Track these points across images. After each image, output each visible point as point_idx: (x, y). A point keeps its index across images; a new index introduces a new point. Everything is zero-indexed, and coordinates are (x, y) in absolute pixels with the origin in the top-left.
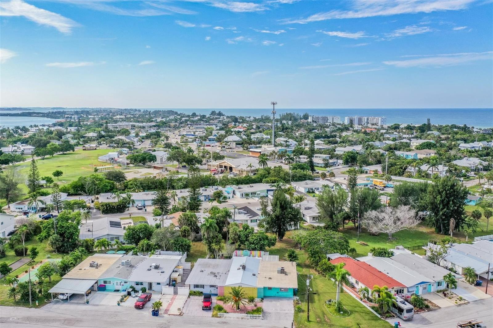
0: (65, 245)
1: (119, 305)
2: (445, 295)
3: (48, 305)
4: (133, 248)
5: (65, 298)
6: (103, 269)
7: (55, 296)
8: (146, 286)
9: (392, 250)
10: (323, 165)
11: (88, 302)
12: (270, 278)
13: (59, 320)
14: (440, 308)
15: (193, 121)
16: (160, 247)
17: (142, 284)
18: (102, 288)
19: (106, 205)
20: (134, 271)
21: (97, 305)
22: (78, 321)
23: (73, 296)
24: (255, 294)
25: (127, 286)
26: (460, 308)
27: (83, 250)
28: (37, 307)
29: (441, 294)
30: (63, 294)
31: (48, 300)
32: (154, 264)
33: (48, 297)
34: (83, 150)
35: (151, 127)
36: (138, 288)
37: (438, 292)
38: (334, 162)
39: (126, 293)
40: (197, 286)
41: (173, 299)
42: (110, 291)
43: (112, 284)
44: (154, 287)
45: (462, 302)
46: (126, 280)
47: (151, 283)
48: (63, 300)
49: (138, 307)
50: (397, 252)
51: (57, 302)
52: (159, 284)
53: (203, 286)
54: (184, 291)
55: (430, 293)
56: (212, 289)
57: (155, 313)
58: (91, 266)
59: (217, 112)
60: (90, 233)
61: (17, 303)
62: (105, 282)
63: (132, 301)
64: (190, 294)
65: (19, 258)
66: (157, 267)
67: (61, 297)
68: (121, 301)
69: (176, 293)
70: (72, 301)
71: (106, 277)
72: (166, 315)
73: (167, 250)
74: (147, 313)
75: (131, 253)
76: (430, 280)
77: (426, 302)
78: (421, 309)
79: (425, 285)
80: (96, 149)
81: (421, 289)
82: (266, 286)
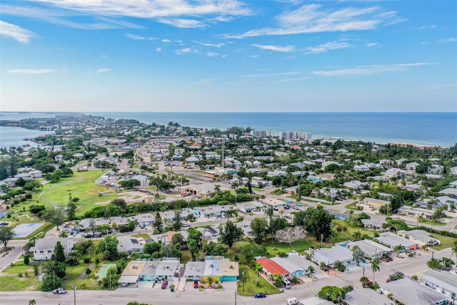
1: (153, 287)
2: (309, 276)
3: (118, 289)
5: (126, 285)
6: (140, 270)
7: (121, 284)
8: (164, 277)
9: (288, 253)
10: (258, 187)
12: (226, 271)
13: (128, 296)
14: (304, 282)
16: (165, 255)
17: (162, 276)
18: (142, 279)
20: (157, 270)
21: (142, 288)
23: (129, 284)
24: (218, 280)
25: (155, 278)
26: (314, 282)
27: (124, 259)
28: (113, 290)
29: (307, 276)
30: (124, 283)
31: (117, 286)
32: (166, 266)
34: (78, 171)
36: (160, 278)
37: (306, 275)
38: (267, 183)
39: (155, 281)
40: (190, 277)
41: (179, 284)
42: (146, 280)
43: (146, 277)
44: (168, 278)
45: (316, 279)
46: (154, 275)
47: (166, 276)
48: (124, 286)
49: (163, 288)
50: (290, 254)
51: (122, 287)
52: (170, 276)
53: (192, 277)
54: (183, 279)
55: (302, 275)
56: (197, 278)
57: (172, 290)
58: (133, 268)
60: (122, 248)
61: (102, 289)
62: (143, 276)
63: (159, 285)
64: (187, 281)
65: (87, 264)
66: (168, 268)
67: (124, 285)
69: (179, 280)
70: (129, 286)
71: (144, 274)
72: (177, 291)
73: (169, 257)
74: (168, 290)
75: (149, 259)
76: (302, 270)
77: (299, 280)
78: (296, 283)
79: (299, 272)
80: (87, 171)
81: (297, 274)
82: (224, 275)
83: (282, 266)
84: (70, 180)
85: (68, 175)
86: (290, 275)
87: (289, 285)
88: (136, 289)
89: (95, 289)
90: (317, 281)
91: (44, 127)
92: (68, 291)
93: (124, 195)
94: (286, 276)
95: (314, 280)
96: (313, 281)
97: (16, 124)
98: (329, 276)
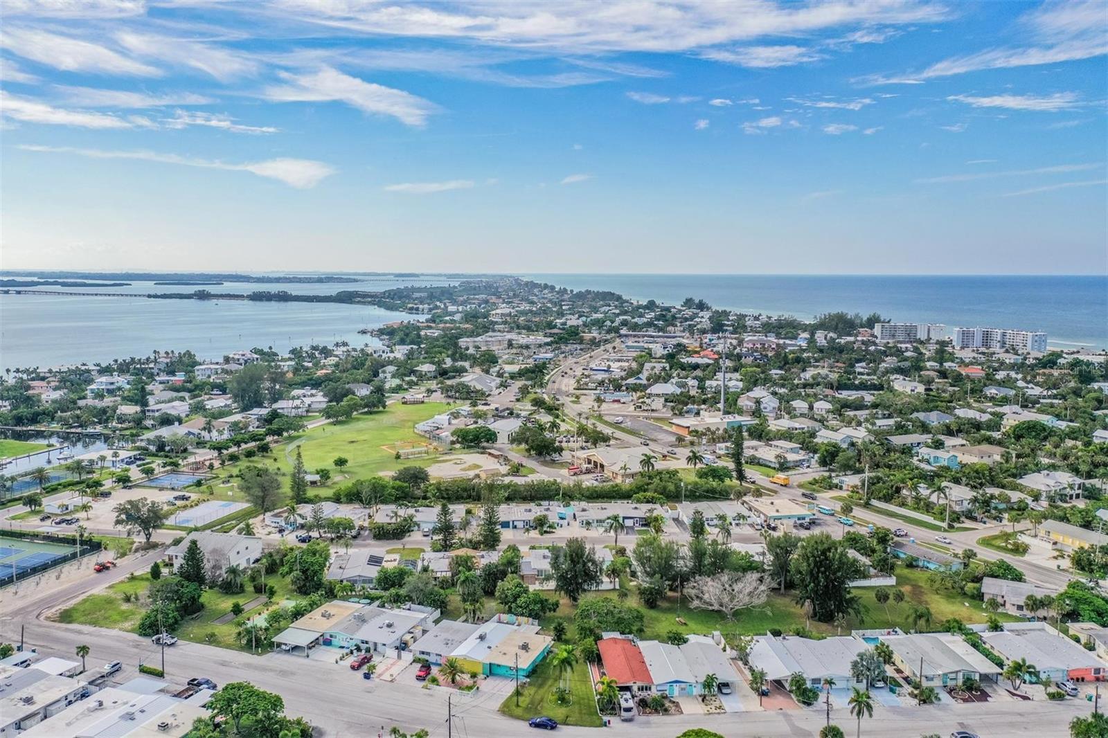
0: (308, 584)
1: (337, 662)
2: (703, 700)
3: (270, 655)
4: (381, 597)
5: (288, 648)
6: (333, 621)
7: (279, 645)
8: (371, 646)
11: (308, 656)
12: (505, 654)
13: (276, 671)
14: (682, 713)
17: (367, 642)
18: (328, 643)
19: (379, 528)
20: (365, 627)
21: (316, 660)
22: (293, 674)
23: (295, 648)
24: (479, 670)
25: (354, 642)
26: (707, 717)
27: (322, 595)
28: (259, 655)
29: (700, 699)
30: (286, 644)
31: (271, 649)
32: (387, 622)
33: (271, 645)
34: (403, 403)
35: (540, 346)
36: (364, 646)
37: (699, 696)
39: (348, 651)
40: (423, 653)
41: (393, 665)
42: (335, 646)
43: (337, 639)
44: (380, 648)
45: (718, 711)
46: (352, 637)
47: (377, 643)
48: (285, 650)
49: (353, 668)
51: (280, 652)
52: (384, 645)
53: (428, 654)
54: (407, 657)
55: (689, 695)
56: (438, 658)
57: (367, 676)
58: (323, 616)
59: (696, 301)
60: (342, 570)
61: (242, 649)
62: (331, 636)
63: (351, 660)
64: (414, 661)
65: (257, 595)
66: (389, 626)
67: (283, 647)
68: (341, 659)
69: (399, 657)
70: (293, 653)
71: (332, 632)
72: (377, 680)
73: (419, 604)
74: (359, 674)
75: (377, 603)
76: (692, 680)
77: (671, 705)
78: (657, 711)
79: (683, 685)
80: (423, 402)
81: (676, 688)
82: (493, 662)
83: (647, 663)
84: (373, 420)
85: (376, 409)
86: (653, 688)
87: (628, 710)
88: (306, 661)
89: (228, 647)
90: (717, 716)
91: (415, 306)
92: (180, 642)
93: (450, 460)
94: (641, 689)
95: (713, 710)
96: (705, 714)
97: (370, 299)
98: (762, 709)
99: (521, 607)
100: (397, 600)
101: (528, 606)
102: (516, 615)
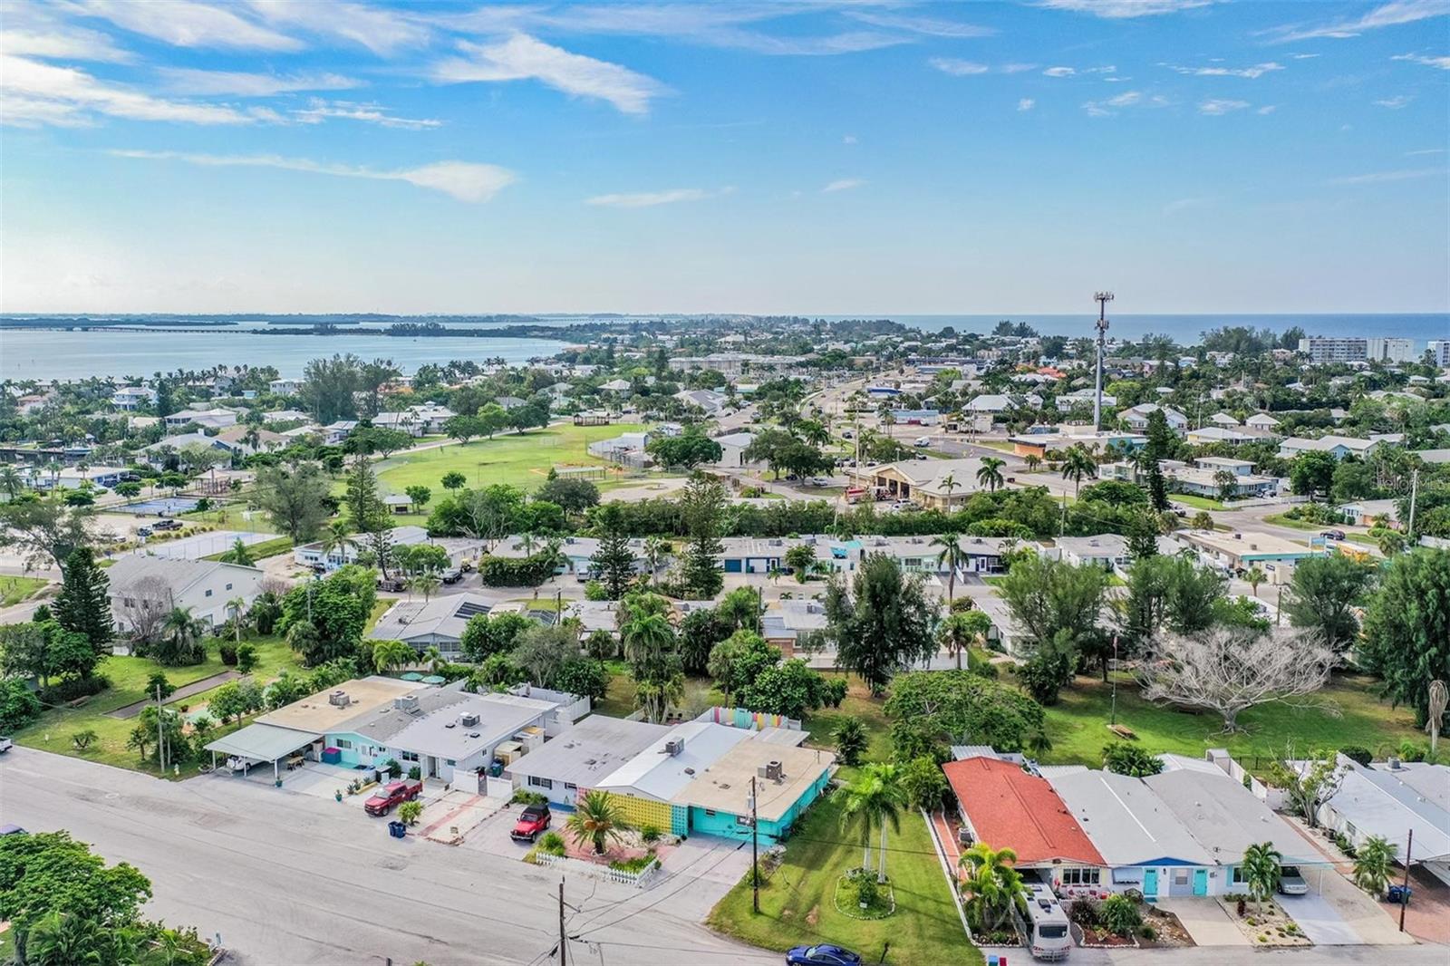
0: (326, 648)
1: (339, 798)
2: (1241, 911)
3: (198, 779)
5: (239, 767)
6: (351, 712)
7: (222, 761)
8: (423, 764)
10: (1217, 493)
11: (279, 784)
12: (726, 786)
14: (1191, 943)
15: (929, 352)
16: (530, 677)
17: (415, 758)
18: (332, 757)
20: (417, 725)
21: (295, 793)
22: (231, 821)
23: (256, 766)
24: (663, 821)
25: (386, 757)
26: (1264, 955)
27: (346, 665)
28: (174, 778)
29: (1232, 908)
30: (235, 758)
31: (205, 767)
32: (465, 714)
33: (206, 759)
34: (576, 424)
35: (790, 366)
36: (407, 766)
37: (1228, 899)
38: (1263, 485)
39: (369, 774)
40: (535, 781)
41: (463, 807)
42: (348, 765)
43: (353, 750)
44: (442, 770)
45: (1289, 940)
46: (383, 745)
47: (434, 758)
48: (233, 771)
49: (371, 811)
51: (224, 775)
52: (451, 763)
53: (548, 783)
54: (501, 789)
55: (1198, 897)
56: (570, 793)
57: (398, 831)
58: (333, 702)
59: (1016, 325)
60: (402, 626)
62: (340, 743)
64: (515, 800)
65: (225, 668)
66: (469, 723)
67: (231, 764)
69: (482, 789)
70: (249, 777)
71: (343, 733)
72: (421, 840)
73: (546, 687)
74: (382, 826)
75: (462, 683)
76: (1206, 858)
77: (1158, 921)
78: (1124, 937)
79: (1181, 871)
80: (607, 423)
81: (1164, 878)
82: (696, 803)
83: (1078, 817)
84: (525, 441)
85: (530, 431)
86: (1105, 877)
87: (1052, 932)
88: (275, 794)
90: (1289, 952)
93: (643, 485)
94: (1071, 877)
95: (1275, 939)
96: (1258, 949)
98: (1405, 938)
99: (763, 692)
100: (502, 678)
101: (779, 691)
102: (753, 709)
